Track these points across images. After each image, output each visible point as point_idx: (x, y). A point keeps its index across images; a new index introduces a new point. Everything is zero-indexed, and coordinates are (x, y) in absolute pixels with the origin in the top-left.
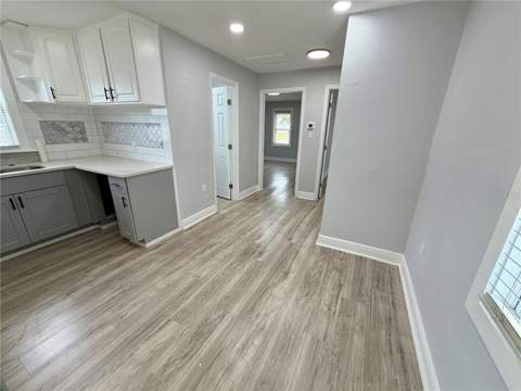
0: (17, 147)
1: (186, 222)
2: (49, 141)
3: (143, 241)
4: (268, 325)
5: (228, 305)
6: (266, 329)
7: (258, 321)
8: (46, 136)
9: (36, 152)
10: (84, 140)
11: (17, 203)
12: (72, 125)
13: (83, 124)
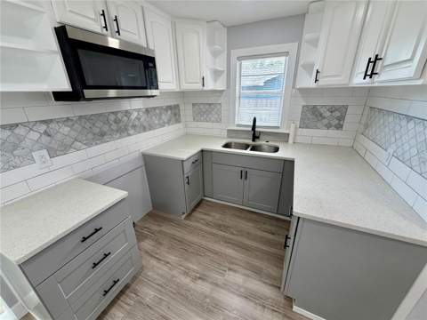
0: (278, 128)
8: (302, 119)
9: (288, 134)
10: (339, 127)
11: (244, 175)
12: (332, 109)
13: (346, 107)
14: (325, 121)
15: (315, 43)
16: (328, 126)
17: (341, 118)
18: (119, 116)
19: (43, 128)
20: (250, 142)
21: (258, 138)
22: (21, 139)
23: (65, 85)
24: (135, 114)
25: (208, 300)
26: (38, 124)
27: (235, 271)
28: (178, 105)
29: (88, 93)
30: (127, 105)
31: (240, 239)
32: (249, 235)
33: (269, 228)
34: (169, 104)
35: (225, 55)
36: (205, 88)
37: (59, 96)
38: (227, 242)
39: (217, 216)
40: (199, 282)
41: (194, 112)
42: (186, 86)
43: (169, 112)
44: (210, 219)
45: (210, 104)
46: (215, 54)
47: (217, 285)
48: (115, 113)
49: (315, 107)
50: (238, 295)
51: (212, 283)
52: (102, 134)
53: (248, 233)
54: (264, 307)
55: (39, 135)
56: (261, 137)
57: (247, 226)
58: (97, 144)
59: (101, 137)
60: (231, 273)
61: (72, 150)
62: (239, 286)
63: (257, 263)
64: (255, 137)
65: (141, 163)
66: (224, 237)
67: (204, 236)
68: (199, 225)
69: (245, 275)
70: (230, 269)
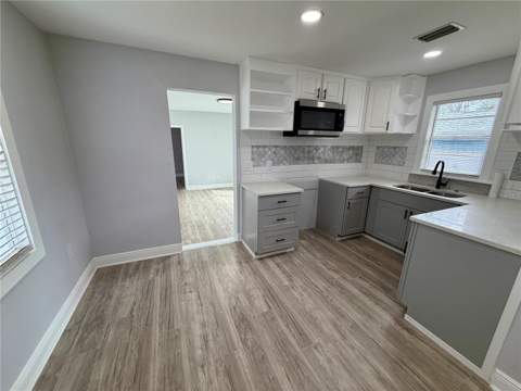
0: (476, 177)
4: (200, 374)
5: (253, 353)
6: (199, 369)
7: (213, 368)
8: (515, 169)
9: (490, 186)
11: (408, 216)
18: (312, 149)
19: (274, 149)
20: (433, 188)
22: (266, 153)
23: (290, 127)
24: (322, 149)
26: (273, 147)
28: (362, 147)
29: (300, 132)
30: (318, 142)
34: (352, 144)
35: (420, 100)
36: (389, 132)
37: (286, 134)
41: (376, 155)
42: (369, 130)
43: (351, 152)
45: (395, 148)
46: (408, 101)
48: (309, 146)
51: (341, 276)
52: (298, 159)
55: (272, 153)
56: (449, 185)
59: (297, 160)
61: (281, 164)
64: (440, 184)
65: (316, 186)
70: (361, 278)
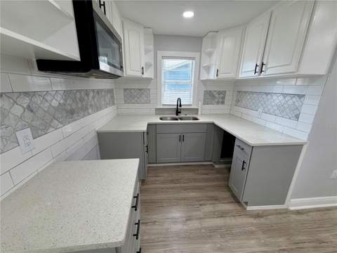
0: (190, 105)
1: (294, 203)
2: (205, 103)
3: (246, 203)
8: (204, 100)
9: (197, 109)
10: (223, 103)
11: (182, 138)
12: (219, 93)
13: (225, 92)
14: (216, 100)
15: (210, 54)
16: (218, 103)
17: (223, 98)
18: (82, 94)
19: (26, 101)
20: (175, 116)
21: (180, 112)
24: (91, 94)
25: (203, 231)
26: (22, 96)
27: (204, 205)
28: (113, 90)
31: (192, 184)
32: (195, 180)
33: (203, 171)
35: (152, 53)
36: (143, 76)
38: (186, 189)
39: (166, 175)
40: (189, 222)
41: (125, 96)
42: (130, 73)
44: (162, 178)
45: (140, 90)
47: (200, 218)
48: (80, 91)
49: (210, 91)
50: (218, 217)
51: (197, 219)
52: (72, 112)
53: (194, 179)
54: (234, 216)
55: (22, 110)
56: (182, 112)
57: (190, 175)
58: (69, 123)
60: (203, 207)
61: (51, 129)
62: (214, 212)
63: (212, 194)
64: (178, 112)
66: (181, 187)
67: (167, 192)
68: (158, 185)
69: (210, 204)
70: (201, 205)
